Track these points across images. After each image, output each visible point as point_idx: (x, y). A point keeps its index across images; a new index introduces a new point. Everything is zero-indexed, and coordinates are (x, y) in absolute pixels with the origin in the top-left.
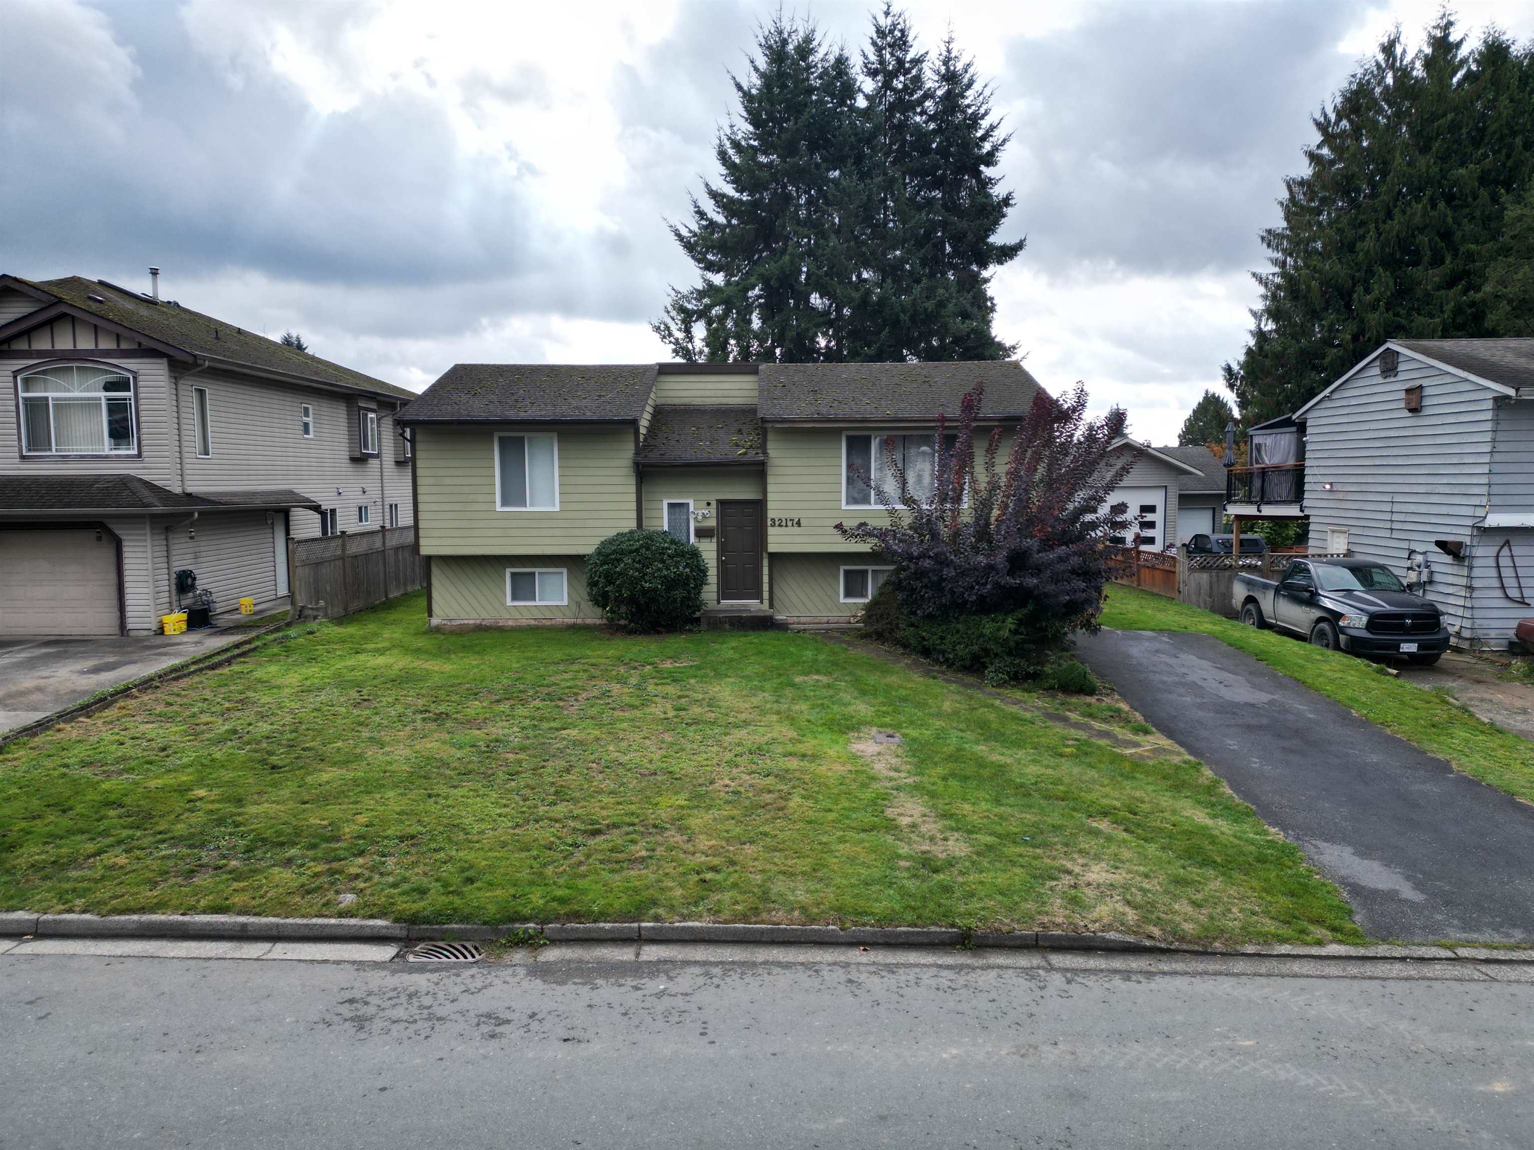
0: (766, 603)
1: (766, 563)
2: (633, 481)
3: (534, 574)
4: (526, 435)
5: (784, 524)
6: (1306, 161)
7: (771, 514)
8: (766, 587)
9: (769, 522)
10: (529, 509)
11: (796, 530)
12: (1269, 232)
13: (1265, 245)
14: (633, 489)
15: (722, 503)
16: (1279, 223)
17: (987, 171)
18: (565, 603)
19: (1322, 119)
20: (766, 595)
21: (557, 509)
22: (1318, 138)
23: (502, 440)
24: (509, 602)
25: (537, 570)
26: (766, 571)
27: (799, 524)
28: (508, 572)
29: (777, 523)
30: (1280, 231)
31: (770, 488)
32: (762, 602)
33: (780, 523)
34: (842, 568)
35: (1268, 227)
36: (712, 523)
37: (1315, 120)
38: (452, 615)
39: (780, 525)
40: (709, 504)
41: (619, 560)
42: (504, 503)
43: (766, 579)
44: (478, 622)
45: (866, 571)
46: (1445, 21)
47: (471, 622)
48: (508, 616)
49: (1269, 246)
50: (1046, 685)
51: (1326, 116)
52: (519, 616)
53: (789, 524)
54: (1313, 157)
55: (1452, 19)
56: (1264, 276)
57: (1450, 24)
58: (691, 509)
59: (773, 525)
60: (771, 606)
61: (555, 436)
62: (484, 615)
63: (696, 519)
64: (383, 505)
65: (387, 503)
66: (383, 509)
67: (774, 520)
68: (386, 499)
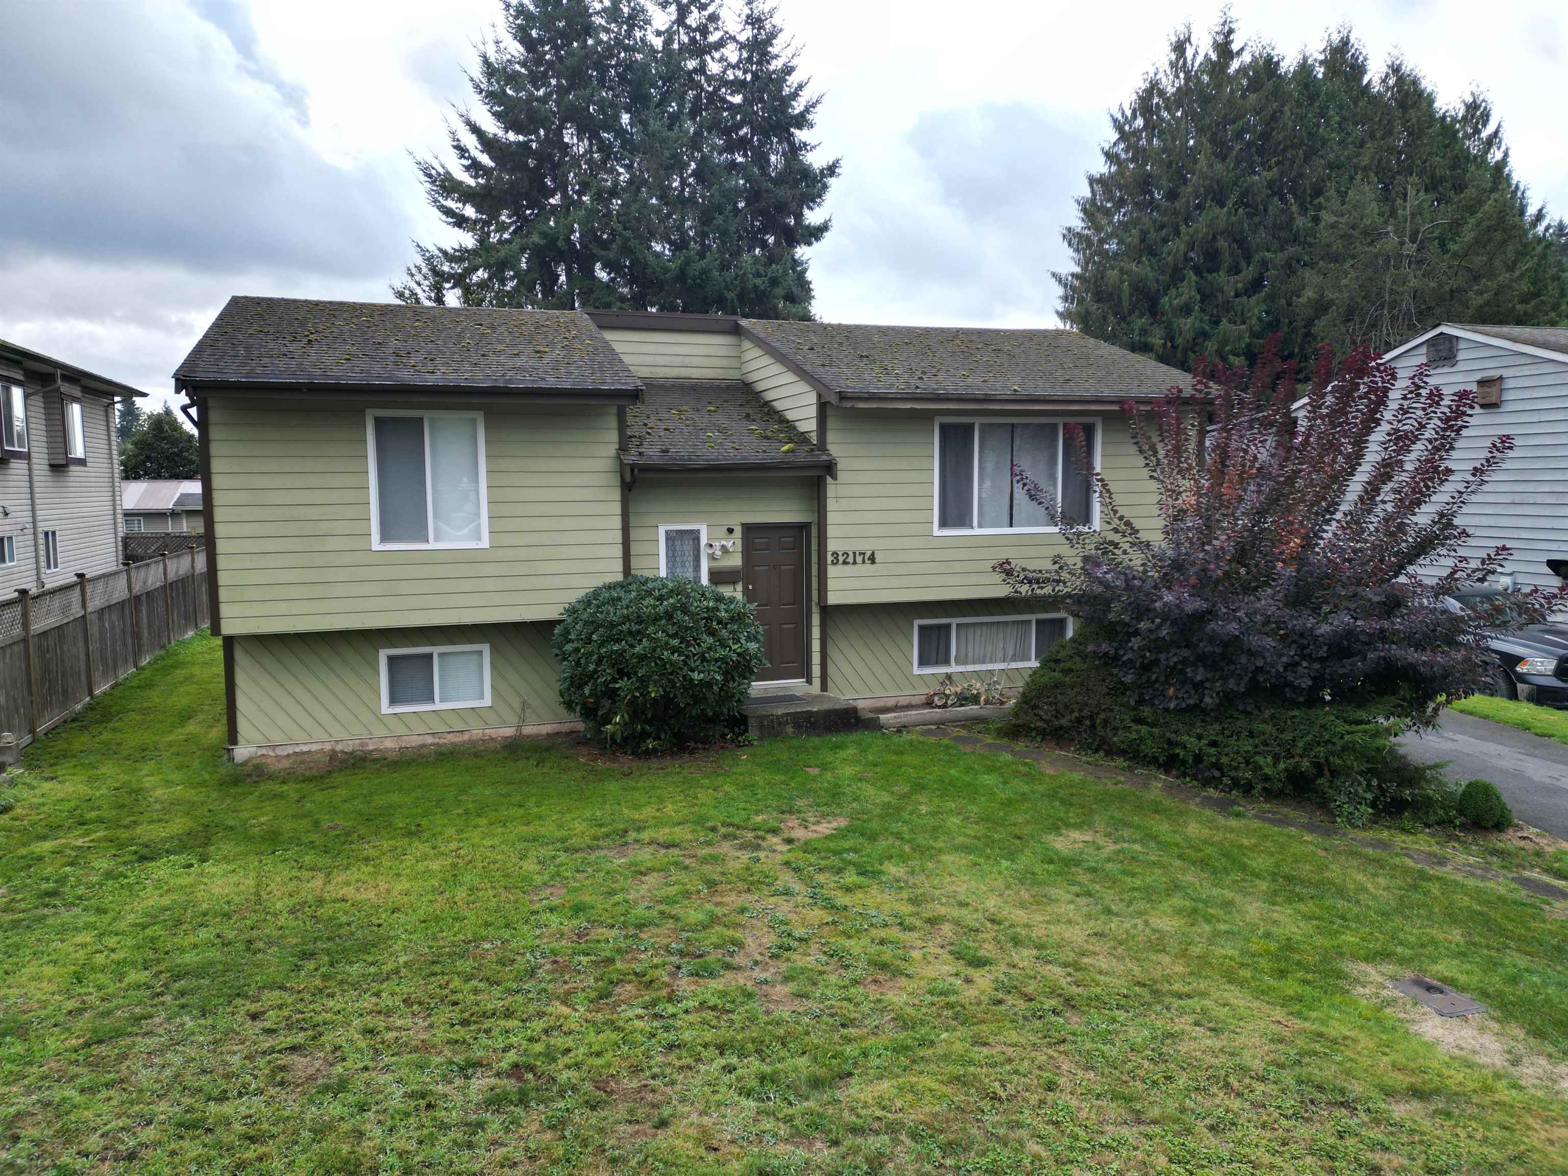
0: (817, 682)
1: (816, 620)
2: (616, 495)
3: (430, 656)
4: (427, 415)
5: (850, 559)
6: (1103, 159)
7: (832, 545)
8: (816, 658)
9: (830, 558)
10: (432, 545)
11: (868, 568)
12: (1069, 230)
13: (1066, 244)
14: (617, 508)
15: (749, 529)
16: (1076, 222)
17: (801, 135)
18: (487, 701)
19: (1119, 116)
20: (816, 670)
21: (485, 543)
22: (1115, 136)
23: (380, 423)
24: (385, 708)
25: (436, 650)
26: (816, 632)
27: (872, 560)
28: (383, 655)
29: (841, 559)
30: (1079, 230)
31: (831, 505)
32: (809, 682)
33: (845, 559)
34: (917, 623)
35: (1068, 225)
36: (736, 561)
37: (1112, 116)
38: (277, 737)
39: (845, 563)
40: (730, 531)
41: (637, 635)
42: (385, 537)
43: (816, 646)
44: (327, 747)
45: (948, 627)
46: (1227, 28)
47: (314, 748)
48: (385, 733)
49: (1070, 245)
50: (1432, 819)
51: (1123, 114)
52: (403, 731)
53: (859, 559)
54: (1110, 156)
55: (1233, 26)
56: (1063, 277)
57: (1231, 31)
58: (704, 541)
59: (835, 563)
60: (824, 687)
61: (480, 417)
62: (339, 733)
63: (712, 557)
64: (35, 533)
65: (40, 530)
66: (35, 539)
67: (835, 554)
68: (39, 524)
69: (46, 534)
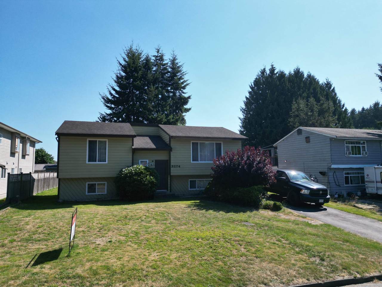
1: (169, 178)
2: (131, 154)
4: (98, 140)
7: (172, 164)
8: (169, 186)
10: (97, 163)
14: (131, 156)
15: (157, 161)
18: (106, 193)
20: (169, 188)
21: (107, 162)
23: (89, 141)
24: (87, 194)
25: (97, 183)
26: (169, 181)
27: (180, 167)
28: (87, 183)
31: (172, 156)
32: (168, 190)
34: (190, 180)
36: (153, 167)
38: (66, 198)
39: (174, 167)
40: (153, 161)
42: (89, 161)
44: (76, 200)
45: (196, 181)
47: (73, 200)
48: (86, 198)
52: (90, 198)
58: (148, 163)
60: (170, 191)
61: (107, 140)
62: (78, 198)
64: (18, 169)
65: (19, 168)
66: (18, 170)
67: (172, 166)
68: (19, 167)
69: (20, 169)
